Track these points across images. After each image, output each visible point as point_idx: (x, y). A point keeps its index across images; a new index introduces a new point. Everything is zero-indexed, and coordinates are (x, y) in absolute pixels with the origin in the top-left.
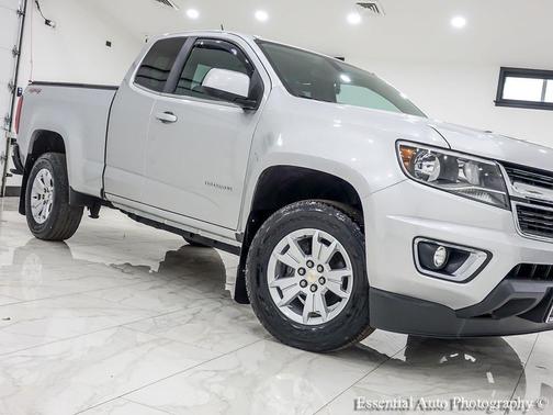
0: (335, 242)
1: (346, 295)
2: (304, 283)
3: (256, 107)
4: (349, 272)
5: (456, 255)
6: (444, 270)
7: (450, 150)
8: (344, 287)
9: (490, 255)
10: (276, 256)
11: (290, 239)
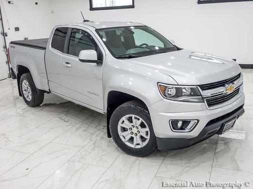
0: (141, 119)
1: (148, 137)
2: (132, 133)
3: (101, 63)
4: (147, 129)
5: (186, 123)
6: (182, 128)
7: (178, 85)
8: (147, 134)
9: (198, 121)
10: (120, 125)
11: (124, 118)
